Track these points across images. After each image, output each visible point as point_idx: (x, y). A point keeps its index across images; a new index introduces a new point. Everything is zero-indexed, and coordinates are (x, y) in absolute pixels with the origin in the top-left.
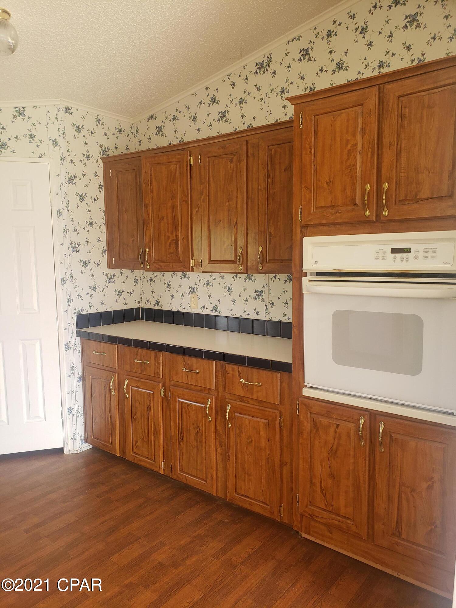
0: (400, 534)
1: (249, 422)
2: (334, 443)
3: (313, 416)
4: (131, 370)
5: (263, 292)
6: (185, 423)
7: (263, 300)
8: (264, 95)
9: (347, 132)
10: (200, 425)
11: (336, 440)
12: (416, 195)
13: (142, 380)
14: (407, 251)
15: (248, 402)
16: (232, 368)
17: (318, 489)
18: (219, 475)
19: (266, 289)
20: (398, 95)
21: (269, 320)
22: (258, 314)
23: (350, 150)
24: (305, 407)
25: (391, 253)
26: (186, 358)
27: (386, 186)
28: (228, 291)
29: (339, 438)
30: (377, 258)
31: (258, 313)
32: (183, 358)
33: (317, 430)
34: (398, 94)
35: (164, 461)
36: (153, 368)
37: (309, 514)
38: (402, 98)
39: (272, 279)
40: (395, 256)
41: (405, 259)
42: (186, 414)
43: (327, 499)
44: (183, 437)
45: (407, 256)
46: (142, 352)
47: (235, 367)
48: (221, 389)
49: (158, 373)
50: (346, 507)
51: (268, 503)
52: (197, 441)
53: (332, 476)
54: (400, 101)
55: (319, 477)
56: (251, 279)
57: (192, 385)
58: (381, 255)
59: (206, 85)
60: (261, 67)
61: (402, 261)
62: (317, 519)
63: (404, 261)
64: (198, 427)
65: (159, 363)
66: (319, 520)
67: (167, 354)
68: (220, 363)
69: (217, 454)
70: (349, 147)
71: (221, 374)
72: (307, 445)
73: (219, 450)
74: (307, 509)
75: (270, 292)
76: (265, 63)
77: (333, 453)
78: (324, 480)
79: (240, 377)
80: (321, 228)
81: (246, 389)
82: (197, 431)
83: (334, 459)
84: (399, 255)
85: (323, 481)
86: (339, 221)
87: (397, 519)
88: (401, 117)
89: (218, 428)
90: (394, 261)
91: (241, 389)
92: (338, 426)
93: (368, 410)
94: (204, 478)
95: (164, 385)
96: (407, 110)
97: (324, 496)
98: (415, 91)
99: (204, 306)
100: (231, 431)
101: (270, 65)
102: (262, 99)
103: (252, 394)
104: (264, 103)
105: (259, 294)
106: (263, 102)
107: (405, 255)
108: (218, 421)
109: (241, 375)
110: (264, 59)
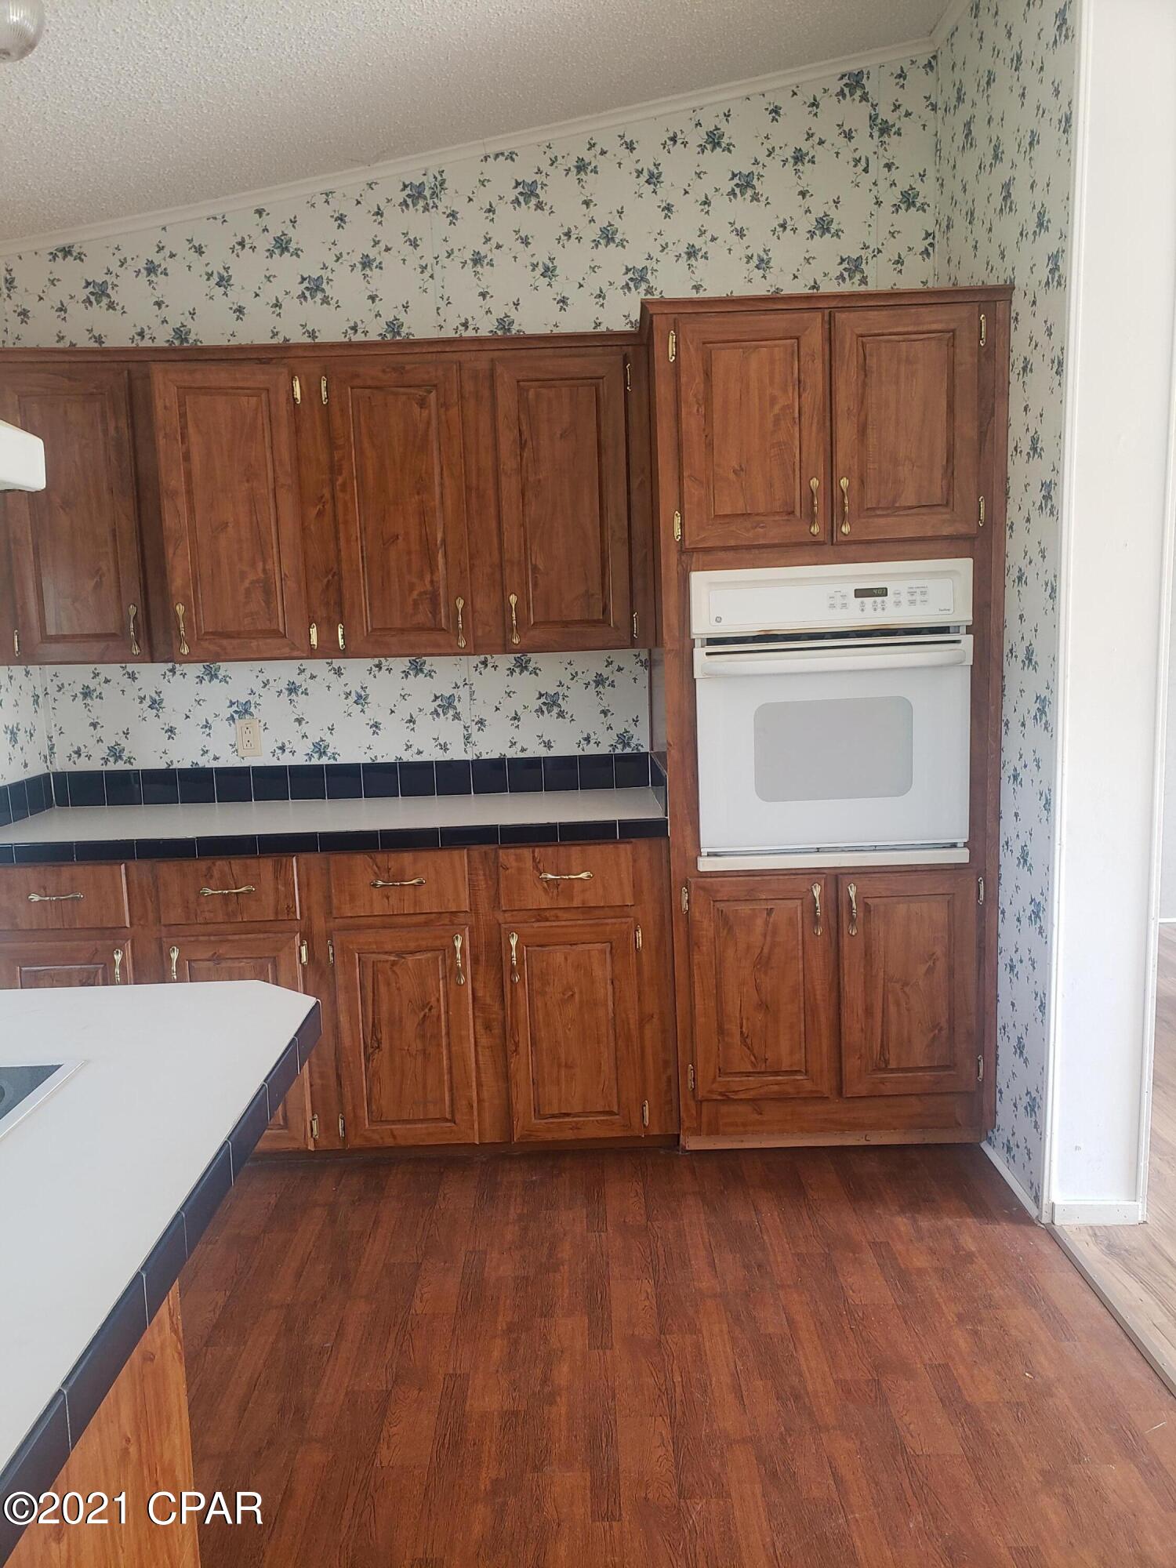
0: (887, 1062)
1: (566, 959)
2: (764, 945)
3: (718, 905)
4: (188, 918)
5: (457, 699)
6: (384, 1008)
7: (457, 716)
8: (428, 260)
9: (772, 382)
10: (433, 999)
11: (769, 938)
12: (894, 501)
13: (230, 937)
14: (883, 592)
15: (557, 918)
16: (515, 855)
17: (737, 1039)
18: (485, 1095)
19: (464, 692)
20: (858, 333)
21: (475, 758)
22: (446, 750)
23: (778, 415)
24: (702, 893)
25: (856, 597)
26: (380, 858)
27: (844, 482)
28: (355, 702)
29: (775, 933)
30: (832, 606)
31: (444, 747)
32: (371, 858)
33: (730, 929)
34: (859, 331)
35: (316, 1117)
36: (269, 900)
37: (721, 1094)
38: (864, 339)
39: (476, 668)
40: (862, 603)
41: (879, 606)
42: (389, 984)
43: (755, 1051)
44: (379, 1042)
45: (883, 602)
46: (227, 869)
47: (526, 853)
48: (484, 906)
49: (290, 909)
50: (792, 1053)
51: (615, 1109)
52: (423, 1037)
53: (763, 1006)
54: (860, 344)
55: (738, 1015)
56: (422, 671)
57: (404, 914)
58: (838, 601)
59: (259, 203)
60: (415, 195)
61: (875, 610)
62: (736, 1097)
63: (879, 610)
64: (426, 1005)
65: (289, 884)
66: (743, 1096)
67: (315, 859)
68: (477, 851)
69: (479, 1049)
70: (777, 409)
71: (485, 875)
72: (711, 963)
73: (484, 1041)
74: (715, 1086)
75: (474, 697)
76: (427, 188)
77: (763, 963)
78: (748, 1019)
79: (538, 869)
80: (721, 555)
81: (555, 891)
82: (425, 1016)
83: (766, 973)
84: (868, 601)
85: (744, 1021)
86: (762, 542)
87: (882, 1041)
88: (864, 370)
89: (480, 994)
90: (863, 610)
91: (543, 894)
92: (770, 911)
93: (823, 871)
94: (448, 1116)
95: (307, 936)
96: (875, 360)
97: (749, 1048)
98: (885, 331)
99: (284, 746)
100: (519, 990)
101: (442, 195)
102: (424, 268)
103: (571, 898)
104: (432, 277)
105: (446, 705)
106: (427, 274)
107: (879, 599)
108: (480, 977)
109: (541, 866)
110: (424, 179)
